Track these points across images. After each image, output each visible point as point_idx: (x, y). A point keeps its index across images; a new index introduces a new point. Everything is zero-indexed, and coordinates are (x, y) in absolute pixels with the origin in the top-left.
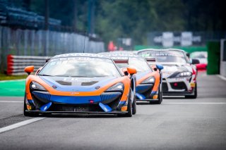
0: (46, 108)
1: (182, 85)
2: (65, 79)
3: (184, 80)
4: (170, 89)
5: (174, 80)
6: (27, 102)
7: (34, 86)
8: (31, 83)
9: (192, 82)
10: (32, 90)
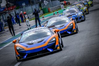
0: (25, 57)
6: (17, 56)
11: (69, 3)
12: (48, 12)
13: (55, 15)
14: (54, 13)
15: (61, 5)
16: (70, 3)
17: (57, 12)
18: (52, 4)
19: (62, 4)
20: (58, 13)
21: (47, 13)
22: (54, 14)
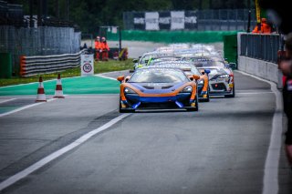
0: (136, 106)
1: (221, 86)
2: (149, 85)
3: (224, 81)
4: (212, 90)
5: (214, 82)
6: (122, 102)
7: (126, 90)
8: (125, 89)
9: (231, 83)
10: (125, 93)
11: (125, 52)
12: (14, 75)
13: (43, 97)
14: (42, 85)
15: (83, 57)
16: (130, 56)
17: (59, 82)
18: (43, 38)
19: (90, 51)
20: (59, 88)
21: (7, 77)
22: (41, 91)
